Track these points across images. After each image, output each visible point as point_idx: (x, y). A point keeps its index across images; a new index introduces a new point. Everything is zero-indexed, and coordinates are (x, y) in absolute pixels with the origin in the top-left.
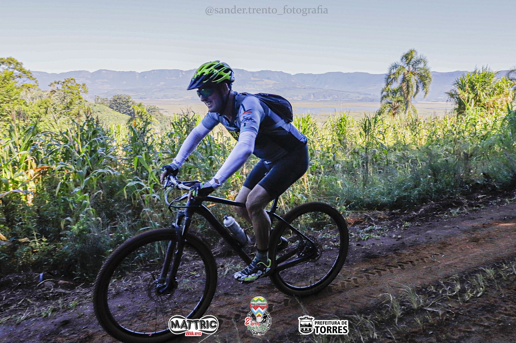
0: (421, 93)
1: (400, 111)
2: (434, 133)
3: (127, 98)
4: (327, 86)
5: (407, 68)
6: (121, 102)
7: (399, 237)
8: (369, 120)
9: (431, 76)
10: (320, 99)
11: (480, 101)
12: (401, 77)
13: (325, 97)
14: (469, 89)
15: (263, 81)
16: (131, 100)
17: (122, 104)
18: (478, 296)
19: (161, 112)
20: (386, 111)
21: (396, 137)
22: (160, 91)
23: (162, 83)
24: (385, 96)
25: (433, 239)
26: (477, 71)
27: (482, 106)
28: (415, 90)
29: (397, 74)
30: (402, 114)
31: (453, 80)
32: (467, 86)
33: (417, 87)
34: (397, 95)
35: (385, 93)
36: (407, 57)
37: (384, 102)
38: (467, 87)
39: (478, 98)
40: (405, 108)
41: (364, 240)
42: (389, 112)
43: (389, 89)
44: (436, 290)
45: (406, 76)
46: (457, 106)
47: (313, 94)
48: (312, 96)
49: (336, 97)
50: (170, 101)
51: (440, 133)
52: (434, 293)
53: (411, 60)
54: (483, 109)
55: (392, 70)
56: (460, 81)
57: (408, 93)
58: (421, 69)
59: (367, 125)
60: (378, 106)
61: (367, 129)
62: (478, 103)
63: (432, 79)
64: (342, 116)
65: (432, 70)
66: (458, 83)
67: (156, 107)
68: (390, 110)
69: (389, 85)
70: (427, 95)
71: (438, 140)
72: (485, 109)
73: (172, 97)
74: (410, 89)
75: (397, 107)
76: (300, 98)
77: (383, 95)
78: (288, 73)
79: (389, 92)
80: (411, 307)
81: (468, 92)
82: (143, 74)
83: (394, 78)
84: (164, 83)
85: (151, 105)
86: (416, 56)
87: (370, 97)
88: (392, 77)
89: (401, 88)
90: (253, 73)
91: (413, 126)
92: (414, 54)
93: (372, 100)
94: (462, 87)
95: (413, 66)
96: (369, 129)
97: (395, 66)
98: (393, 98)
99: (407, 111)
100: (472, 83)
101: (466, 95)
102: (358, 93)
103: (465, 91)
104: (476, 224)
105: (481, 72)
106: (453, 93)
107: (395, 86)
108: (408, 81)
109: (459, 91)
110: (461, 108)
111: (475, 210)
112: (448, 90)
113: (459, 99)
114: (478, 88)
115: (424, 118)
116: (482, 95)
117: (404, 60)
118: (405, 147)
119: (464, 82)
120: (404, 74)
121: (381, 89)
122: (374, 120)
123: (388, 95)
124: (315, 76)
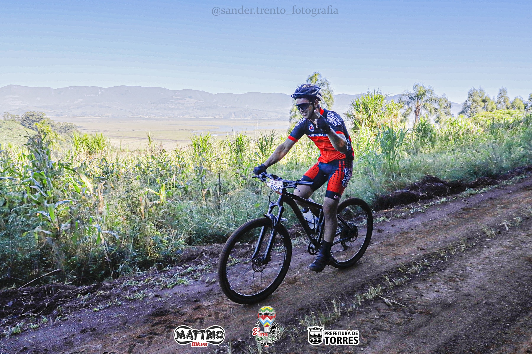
3: (42, 115)
4: (247, 106)
6: (34, 119)
9: (333, 98)
10: (240, 118)
11: (372, 121)
13: (245, 116)
14: (363, 110)
15: (185, 100)
16: (45, 117)
17: (35, 121)
19: (79, 129)
22: (78, 108)
23: (80, 100)
24: (294, 116)
26: (370, 94)
27: (375, 126)
31: (349, 102)
32: (361, 107)
35: (293, 113)
36: (312, 80)
37: (293, 121)
38: (361, 109)
39: (371, 118)
47: (234, 113)
48: (233, 115)
49: (256, 115)
50: (89, 118)
56: (355, 103)
62: (371, 123)
65: (334, 92)
66: (353, 105)
67: (73, 125)
73: (91, 115)
76: (221, 117)
77: (291, 115)
81: (362, 113)
82: (59, 91)
84: (82, 100)
85: (68, 122)
86: (320, 79)
90: (175, 92)
92: (318, 77)
93: (283, 119)
94: (357, 109)
100: (365, 105)
101: (361, 116)
103: (359, 112)
105: (373, 95)
106: (350, 114)
109: (355, 112)
114: (371, 110)
119: (358, 104)
124: (235, 95)
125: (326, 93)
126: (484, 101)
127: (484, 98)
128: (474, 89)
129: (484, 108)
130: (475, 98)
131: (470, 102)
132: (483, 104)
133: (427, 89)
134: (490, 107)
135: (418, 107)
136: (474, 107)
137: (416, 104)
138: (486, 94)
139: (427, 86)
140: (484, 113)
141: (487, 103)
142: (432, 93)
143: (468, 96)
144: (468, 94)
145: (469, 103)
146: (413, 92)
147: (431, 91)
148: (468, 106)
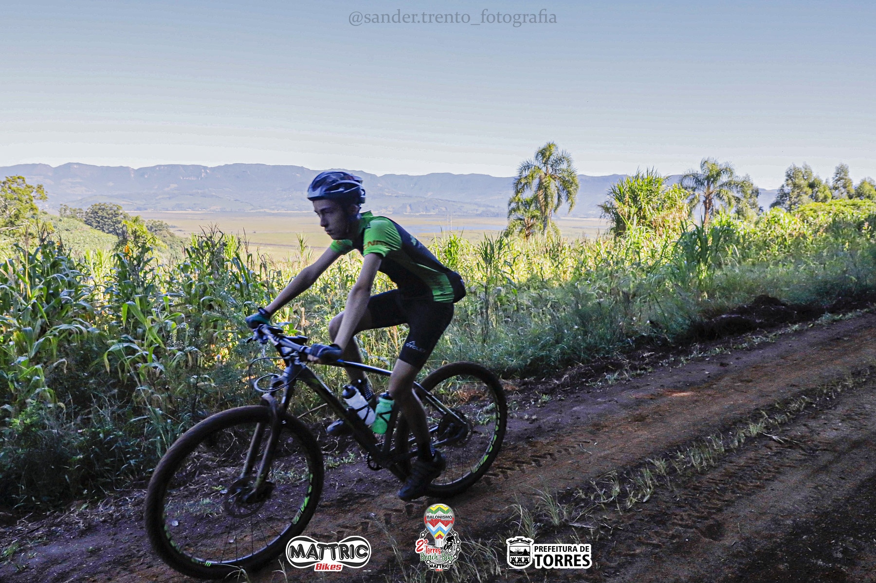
0: (565, 205)
1: (536, 230)
2: (583, 263)
3: (116, 209)
4: (429, 194)
5: (544, 169)
6: (105, 214)
7: (534, 417)
8: (490, 244)
9: (577, 181)
10: (419, 212)
11: (644, 217)
12: (536, 182)
13: (427, 209)
14: (630, 200)
16: (121, 212)
17: (106, 218)
18: (644, 501)
20: (516, 231)
21: (530, 270)
22: (170, 198)
23: (173, 186)
24: (514, 210)
25: (582, 420)
26: (640, 175)
27: (649, 226)
28: (556, 200)
29: (531, 178)
30: (539, 235)
32: (627, 196)
33: (559, 196)
34: (531, 208)
35: (513, 205)
36: (544, 154)
37: (512, 218)
38: (627, 198)
39: (642, 213)
40: (542, 226)
41: (483, 424)
42: (520, 232)
43: (519, 200)
44: (586, 495)
45: (543, 181)
46: (614, 225)
47: (410, 206)
49: (444, 209)
51: (591, 263)
52: (583, 500)
53: (549, 158)
54: (649, 230)
55: (524, 172)
56: (617, 189)
57: (546, 205)
58: (564, 171)
59: (488, 251)
60: (504, 224)
61: (488, 258)
62: (642, 221)
63: (579, 185)
64: (452, 239)
65: (578, 173)
66: (614, 192)
67: (164, 223)
68: (522, 229)
69: (520, 194)
70: (573, 209)
71: (588, 273)
72: (652, 228)
73: (190, 208)
74: (549, 199)
75: (532, 226)
76: (390, 211)
77: (510, 208)
78: (373, 173)
79: (520, 203)
80: (551, 523)
81: (628, 205)
82: (142, 172)
83: (526, 183)
84: (176, 185)
85: (154, 220)
86: (556, 152)
87: (492, 210)
88: (523, 181)
89: (536, 199)
91: (554, 253)
92: (553, 149)
93: (496, 215)
94: (620, 198)
95: (552, 166)
96: (491, 258)
97: (527, 167)
98: (526, 212)
99: (546, 232)
100: (633, 192)
101: (626, 209)
102: (476, 204)
103: (624, 204)
104: (640, 395)
105: (645, 176)
106: (609, 206)
107: (528, 195)
108: (546, 188)
109: (617, 204)
110: (620, 228)
111: (640, 375)
112: (602, 202)
113: (616, 214)
114: (642, 199)
115: (570, 241)
116: (648, 209)
117: (540, 158)
118: (544, 284)
119: (622, 190)
120: (540, 177)
121: (508, 199)
122: (498, 244)
123: (518, 208)
124: (412, 178)
125: (565, 174)
126: (812, 186)
127: (811, 181)
128: (795, 169)
129: (812, 196)
130: (797, 181)
131: (789, 188)
132: (810, 191)
133: (723, 167)
134: (821, 196)
135: (709, 195)
136: (795, 196)
137: (705, 190)
138: (815, 174)
139: (722, 162)
140: (813, 204)
141: (816, 189)
142: (732, 173)
143: (787, 178)
144: (785, 174)
145: (787, 189)
146: (700, 172)
147: (728, 170)
148: (785, 194)
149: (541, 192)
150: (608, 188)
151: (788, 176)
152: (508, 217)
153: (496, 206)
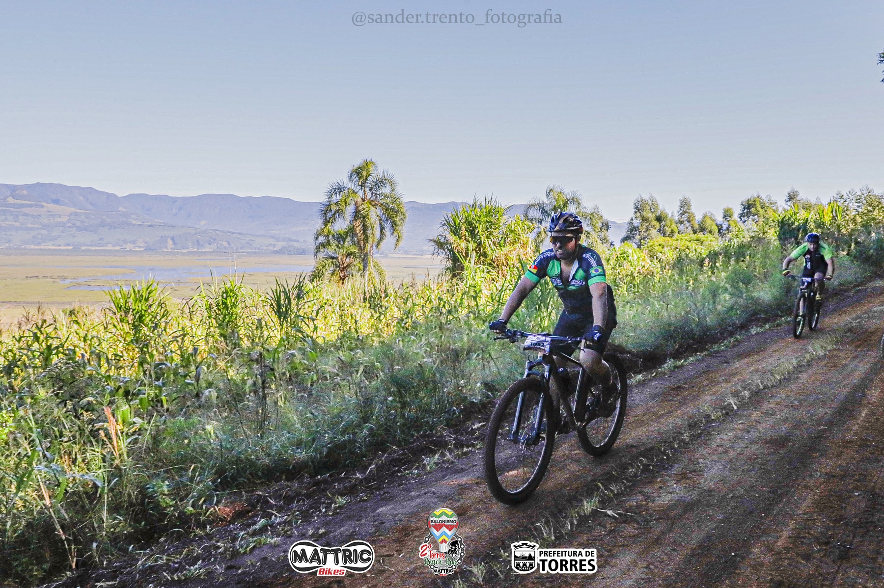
0: (389, 239)
1: (354, 273)
2: (408, 313)
5: (361, 193)
9: (404, 210)
11: (485, 255)
12: (350, 209)
14: (467, 234)
20: (327, 274)
21: (341, 324)
24: (323, 245)
26: (478, 203)
27: (490, 264)
28: (377, 233)
29: (344, 204)
30: (357, 278)
32: (463, 228)
33: (382, 228)
34: (346, 243)
35: (321, 239)
36: (360, 173)
37: (321, 256)
38: (463, 231)
39: (482, 249)
40: (362, 267)
42: (333, 274)
43: (329, 232)
45: (360, 208)
46: (450, 264)
49: (225, 244)
53: (366, 179)
54: (491, 269)
55: (334, 196)
56: (451, 219)
57: (366, 239)
58: (386, 196)
59: (282, 302)
60: (310, 264)
61: (282, 312)
62: (482, 258)
63: (407, 214)
64: (228, 285)
65: (405, 199)
66: (448, 223)
68: (334, 271)
69: (329, 225)
70: (401, 244)
71: (415, 325)
72: (494, 267)
74: (369, 232)
75: (348, 266)
77: (318, 242)
79: (331, 237)
81: (465, 239)
83: (338, 211)
86: (376, 173)
87: (296, 245)
88: (334, 208)
89: (351, 231)
91: (374, 302)
92: (371, 169)
93: (303, 252)
94: (456, 231)
95: (371, 190)
96: (287, 311)
97: (339, 189)
98: (339, 248)
99: (367, 273)
100: (470, 224)
101: (463, 244)
103: (460, 238)
105: (483, 204)
106: (442, 240)
107: (340, 225)
108: (364, 217)
109: (451, 238)
110: (456, 268)
112: (434, 235)
113: (451, 251)
114: (480, 233)
115: (396, 284)
116: (487, 243)
117: (355, 178)
118: (358, 343)
119: (457, 221)
120: (356, 203)
121: (315, 231)
122: (296, 292)
123: (328, 243)
124: (174, 200)
125: (389, 201)
126: (659, 219)
127: (658, 215)
128: (642, 201)
129: (660, 230)
130: (644, 214)
131: (638, 221)
132: (657, 225)
133: (570, 196)
134: (668, 230)
136: (644, 230)
138: (661, 207)
139: (568, 191)
140: (661, 239)
141: (663, 223)
142: (579, 204)
143: (635, 210)
144: (633, 206)
145: (636, 223)
146: (546, 201)
147: (575, 200)
148: (635, 228)
149: (358, 223)
150: (441, 219)
151: (636, 208)
152: (316, 255)
153: (302, 240)
